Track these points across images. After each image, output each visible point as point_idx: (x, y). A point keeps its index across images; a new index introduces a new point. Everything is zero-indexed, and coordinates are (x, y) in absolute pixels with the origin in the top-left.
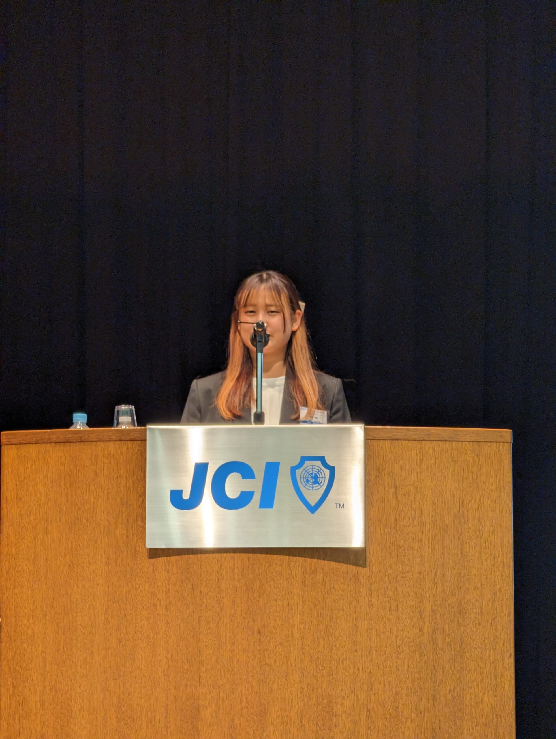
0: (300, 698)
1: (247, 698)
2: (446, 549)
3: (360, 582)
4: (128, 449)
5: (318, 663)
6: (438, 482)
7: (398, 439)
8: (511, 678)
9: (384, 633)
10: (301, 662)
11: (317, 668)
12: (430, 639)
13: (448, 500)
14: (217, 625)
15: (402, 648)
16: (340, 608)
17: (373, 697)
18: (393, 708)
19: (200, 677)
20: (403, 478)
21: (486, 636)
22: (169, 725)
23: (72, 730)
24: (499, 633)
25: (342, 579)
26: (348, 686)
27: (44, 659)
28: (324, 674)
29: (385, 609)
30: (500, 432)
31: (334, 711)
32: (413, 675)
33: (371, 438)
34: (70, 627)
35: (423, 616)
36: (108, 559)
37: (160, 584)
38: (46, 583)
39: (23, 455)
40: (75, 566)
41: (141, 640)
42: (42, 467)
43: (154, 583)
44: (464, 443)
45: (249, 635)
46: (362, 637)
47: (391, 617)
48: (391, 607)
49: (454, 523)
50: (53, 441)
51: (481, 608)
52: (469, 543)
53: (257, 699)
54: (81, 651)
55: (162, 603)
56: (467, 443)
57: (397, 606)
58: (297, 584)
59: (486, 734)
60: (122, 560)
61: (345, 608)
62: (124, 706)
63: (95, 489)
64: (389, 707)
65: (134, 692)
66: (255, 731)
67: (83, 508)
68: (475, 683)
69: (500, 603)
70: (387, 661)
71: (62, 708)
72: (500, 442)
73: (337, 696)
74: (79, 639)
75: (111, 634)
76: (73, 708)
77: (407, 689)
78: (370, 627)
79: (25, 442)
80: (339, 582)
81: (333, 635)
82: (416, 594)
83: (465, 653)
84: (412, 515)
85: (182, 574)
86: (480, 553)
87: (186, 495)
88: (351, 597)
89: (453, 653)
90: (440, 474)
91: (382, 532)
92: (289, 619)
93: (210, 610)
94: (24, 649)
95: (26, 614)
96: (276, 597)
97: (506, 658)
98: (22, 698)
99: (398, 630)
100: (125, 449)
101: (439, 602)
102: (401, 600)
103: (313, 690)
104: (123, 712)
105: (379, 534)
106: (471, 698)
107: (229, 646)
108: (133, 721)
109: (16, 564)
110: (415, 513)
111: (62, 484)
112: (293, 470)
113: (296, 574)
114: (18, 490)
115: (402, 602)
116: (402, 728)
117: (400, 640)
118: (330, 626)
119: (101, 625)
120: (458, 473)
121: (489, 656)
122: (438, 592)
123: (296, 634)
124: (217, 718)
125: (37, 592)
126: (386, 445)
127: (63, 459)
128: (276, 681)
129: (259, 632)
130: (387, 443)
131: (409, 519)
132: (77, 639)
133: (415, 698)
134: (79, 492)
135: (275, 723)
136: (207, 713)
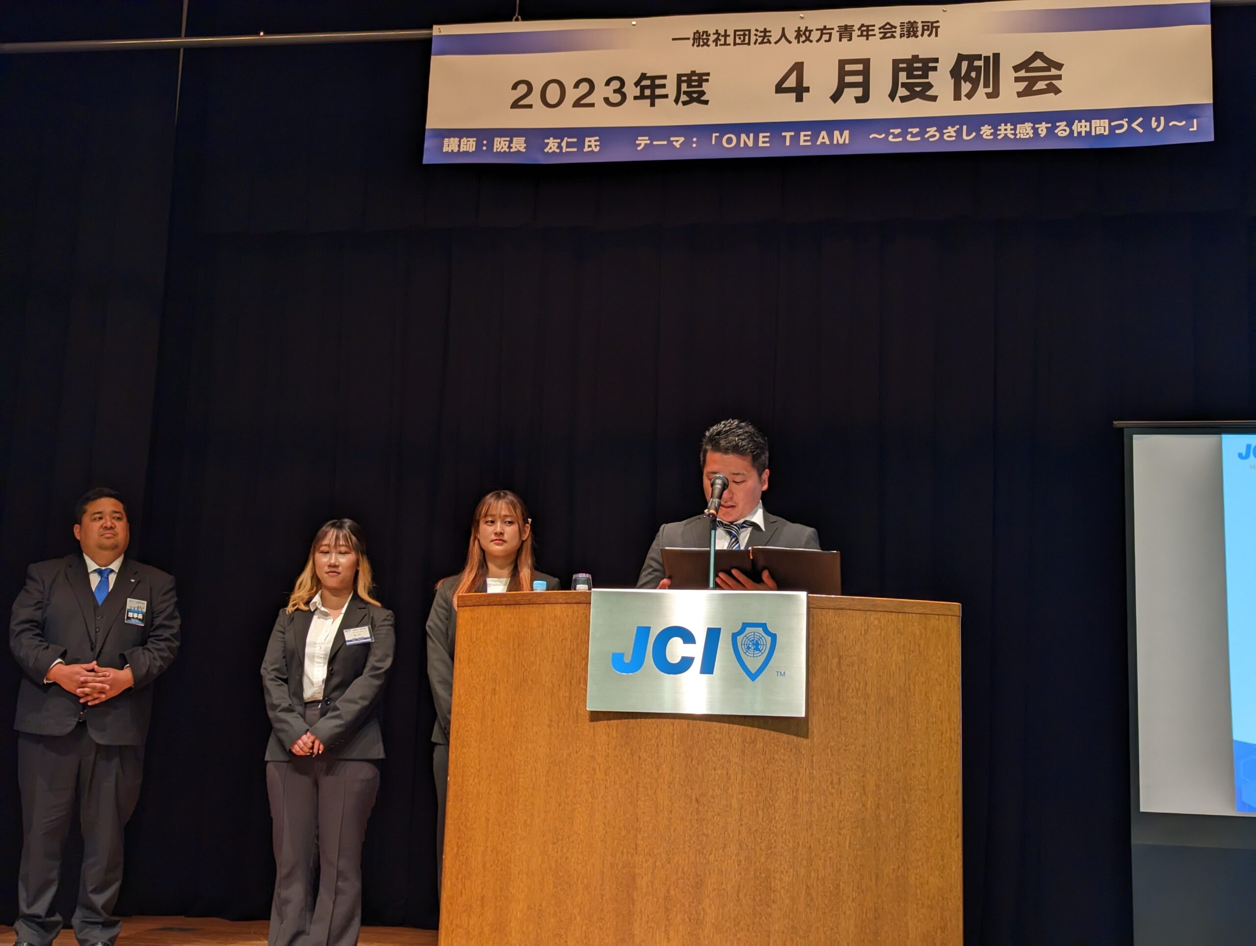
0: (737, 871)
1: (683, 869)
2: (891, 722)
3: (802, 753)
4: (573, 611)
5: (756, 835)
6: (883, 654)
7: (842, 609)
8: (959, 859)
9: (825, 807)
10: (739, 834)
11: (755, 840)
12: (874, 815)
14: (655, 793)
15: (844, 824)
16: (781, 779)
17: (812, 873)
18: (833, 885)
20: (846, 648)
21: (933, 814)
22: (604, 893)
23: (511, 893)
24: (946, 811)
25: (782, 750)
26: (787, 860)
27: (488, 820)
28: (762, 848)
29: (827, 782)
30: (949, 605)
31: (772, 886)
32: (855, 852)
33: (815, 607)
34: (512, 788)
35: (867, 791)
36: (551, 721)
37: (599, 747)
38: (492, 744)
39: (476, 616)
40: (520, 727)
41: (579, 804)
42: (492, 628)
43: (594, 747)
44: (910, 614)
45: (686, 803)
46: (803, 810)
47: (833, 791)
48: (832, 781)
49: (900, 696)
50: (504, 603)
51: (928, 784)
52: (915, 717)
53: (693, 870)
54: (522, 813)
55: (602, 767)
56: (914, 615)
57: (839, 779)
58: (736, 752)
59: (932, 916)
60: (564, 723)
61: (785, 779)
62: (561, 870)
63: (541, 651)
64: (830, 885)
65: (572, 857)
66: (691, 904)
67: (529, 670)
68: (920, 863)
69: (947, 780)
70: (829, 836)
71: (502, 870)
72: (948, 615)
73: (776, 870)
74: (520, 800)
75: (551, 797)
76: (512, 871)
77: (848, 866)
78: (811, 800)
79: (479, 604)
80: (779, 753)
81: (773, 807)
82: (859, 767)
83: (910, 831)
84: (856, 686)
85: (622, 738)
86: (927, 728)
87: (627, 659)
88: (791, 768)
89: (897, 830)
90: (886, 646)
91: (825, 703)
92: (728, 789)
93: (648, 776)
94: (469, 808)
95: (472, 773)
96: (715, 765)
97: (953, 838)
98: (465, 858)
99: (840, 804)
100: (570, 611)
101: (883, 777)
102: (843, 773)
103: (751, 863)
104: (560, 877)
105: (822, 704)
106: (916, 878)
107: (666, 814)
108: (570, 887)
109: (465, 724)
110: (859, 684)
112: (735, 636)
113: (735, 743)
114: (470, 651)
115: (844, 775)
116: (843, 907)
117: (842, 815)
118: (770, 797)
119: (542, 787)
120: (904, 645)
121: (936, 835)
122: (882, 766)
123: (735, 804)
124: (652, 887)
125: (483, 751)
126: (830, 614)
127: (513, 620)
128: (713, 852)
129: (697, 800)
130: (831, 612)
131: (853, 690)
132: (518, 801)
133: (857, 875)
134: (526, 653)
135: (711, 895)
136: (642, 883)
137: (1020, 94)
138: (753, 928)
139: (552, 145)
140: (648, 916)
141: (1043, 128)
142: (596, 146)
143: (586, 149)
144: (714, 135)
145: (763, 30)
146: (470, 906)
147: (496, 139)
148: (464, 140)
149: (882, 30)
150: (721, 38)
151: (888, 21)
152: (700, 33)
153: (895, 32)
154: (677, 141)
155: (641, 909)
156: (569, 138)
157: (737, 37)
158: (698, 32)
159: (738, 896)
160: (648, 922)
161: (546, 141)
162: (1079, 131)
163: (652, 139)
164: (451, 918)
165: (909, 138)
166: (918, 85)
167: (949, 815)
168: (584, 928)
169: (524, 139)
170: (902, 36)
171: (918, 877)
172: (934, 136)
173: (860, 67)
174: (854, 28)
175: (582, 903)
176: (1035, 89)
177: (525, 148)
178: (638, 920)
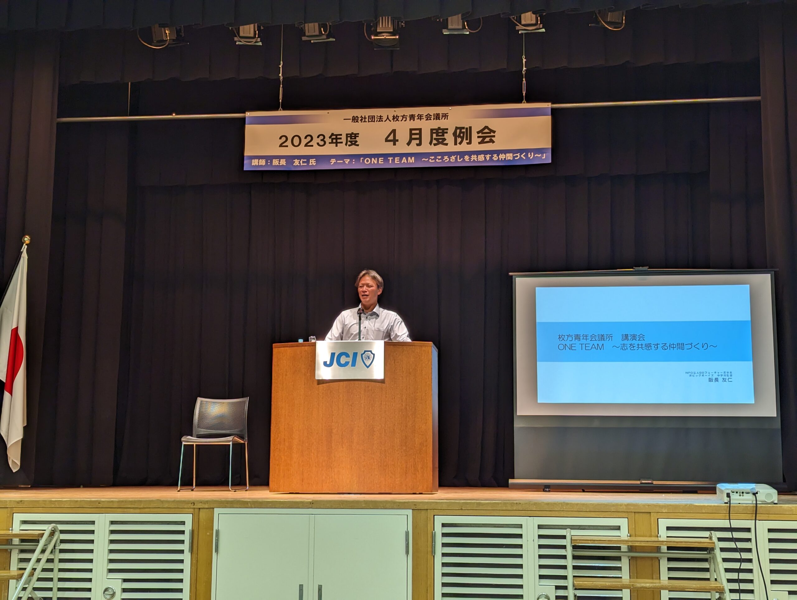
0: (364, 426)
1: (347, 426)
2: (410, 380)
3: (383, 390)
5: (369, 415)
10: (364, 415)
12: (405, 408)
13: (411, 364)
14: (338, 403)
15: (396, 411)
16: (377, 398)
19: (332, 420)
20: (397, 357)
21: (423, 407)
22: (323, 435)
23: (293, 437)
24: (428, 406)
26: (379, 422)
28: (371, 419)
29: (391, 398)
30: (429, 343)
31: (374, 430)
32: (399, 419)
33: (387, 345)
34: (293, 404)
35: (403, 401)
36: (305, 383)
37: (320, 391)
38: (286, 391)
39: (279, 351)
40: (295, 385)
41: (314, 408)
42: (285, 354)
45: (348, 406)
46: (383, 407)
47: (393, 401)
48: (393, 398)
49: (413, 372)
50: (288, 346)
51: (422, 398)
52: (418, 378)
53: (350, 426)
54: (296, 412)
55: (321, 396)
56: (418, 346)
58: (363, 390)
59: (423, 438)
60: (309, 383)
62: (309, 429)
63: (301, 361)
64: (392, 429)
65: (312, 425)
66: (349, 437)
67: (297, 367)
68: (419, 422)
70: (391, 414)
71: (290, 430)
72: (429, 346)
73: (375, 425)
74: (296, 408)
75: (305, 407)
76: (294, 430)
77: (397, 423)
78: (386, 404)
79: (280, 347)
80: (376, 390)
81: (374, 406)
82: (401, 393)
83: (416, 412)
85: (327, 387)
86: (422, 381)
87: (328, 363)
88: (380, 394)
89: (412, 412)
90: (409, 356)
92: (360, 401)
93: (336, 399)
95: (280, 401)
96: (356, 394)
97: (430, 414)
98: (278, 427)
99: (395, 405)
100: (310, 349)
101: (408, 396)
103: (368, 424)
104: (309, 431)
105: (389, 375)
107: (342, 410)
108: (312, 434)
109: (277, 385)
110: (401, 368)
111: (291, 360)
112: (362, 355)
113: (363, 387)
114: (278, 362)
115: (396, 396)
116: (396, 435)
117: (395, 408)
118: (373, 403)
119: (302, 404)
120: (414, 356)
122: (408, 393)
123: (363, 406)
124: (337, 432)
125: (283, 394)
127: (291, 352)
128: (356, 421)
131: (399, 370)
133: (400, 426)
134: (296, 362)
135: (355, 434)
136: (334, 431)
137: (479, 143)
138: (368, 443)
139: (296, 162)
141: (488, 157)
142: (314, 163)
143: (310, 164)
144: (361, 158)
145: (379, 116)
146: (281, 442)
147: (274, 160)
148: (260, 160)
149: (426, 117)
150: (363, 119)
151: (429, 113)
152: (354, 117)
153: (431, 117)
154: (347, 161)
155: (334, 439)
156: (303, 159)
157: (370, 119)
158: (354, 116)
159: (364, 434)
160: (336, 442)
161: (294, 161)
162: (502, 158)
163: (337, 160)
165: (437, 160)
166: (440, 139)
168: (317, 445)
169: (285, 160)
170: (434, 119)
172: (447, 160)
173: (418, 132)
174: (415, 116)
175: (316, 438)
176: (485, 141)
177: (286, 163)
178: (333, 442)
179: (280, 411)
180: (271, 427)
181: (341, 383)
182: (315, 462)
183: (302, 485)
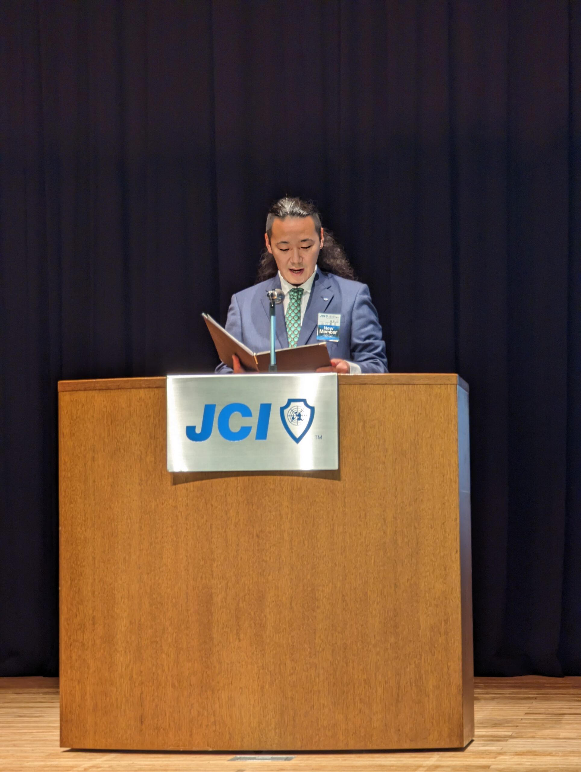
0: (290, 586)
1: (248, 587)
2: (404, 470)
3: (336, 496)
4: (154, 394)
5: (303, 559)
6: (397, 417)
7: (365, 384)
8: (457, 569)
9: (355, 536)
10: (290, 559)
11: (302, 563)
12: (392, 540)
13: (406, 431)
14: (225, 531)
15: (370, 547)
16: (321, 517)
17: (347, 586)
18: (362, 593)
19: (212, 571)
20: (369, 414)
21: (437, 536)
22: (189, 609)
23: (116, 613)
24: (447, 535)
25: (322, 495)
26: (327, 577)
27: (94, 558)
28: (308, 568)
29: (356, 517)
30: (448, 376)
31: (316, 597)
32: (379, 568)
33: (344, 383)
34: (112, 533)
35: (387, 522)
36: (141, 480)
37: (180, 499)
38: (94, 500)
39: (75, 399)
40: (116, 486)
41: (167, 542)
42: (89, 409)
43: (176, 499)
44: (418, 386)
45: (250, 538)
46: (338, 539)
47: (361, 523)
48: (360, 515)
49: (411, 449)
50: (97, 388)
51: (433, 515)
52: (423, 464)
53: (256, 588)
54: (121, 552)
55: (183, 514)
56: (421, 385)
57: (366, 514)
58: (286, 499)
59: (437, 613)
60: (151, 481)
61: (324, 516)
62: (154, 594)
63: (130, 426)
64: (360, 593)
65: (162, 583)
66: (255, 613)
67: (121, 440)
68: (428, 574)
69: (448, 511)
70: (358, 557)
71: (107, 596)
72: (448, 384)
73: (319, 585)
74: (120, 542)
75: (144, 539)
76: (116, 596)
77: (374, 579)
78: (344, 531)
79: (76, 389)
81: (315, 538)
82: (381, 505)
83: (420, 550)
84: (377, 443)
85: (198, 491)
86: (432, 472)
87: (198, 431)
88: (329, 507)
89: (410, 550)
90: (399, 411)
91: (353, 457)
92: (281, 525)
93: (219, 519)
94: (79, 550)
95: (79, 523)
96: (270, 508)
97: (453, 554)
98: (78, 588)
99: (367, 533)
100: (152, 394)
101: (399, 511)
102: (368, 510)
103: (300, 580)
104: (154, 599)
105: (351, 458)
106: (425, 585)
107: (234, 547)
108: (162, 606)
109: (71, 485)
110: (379, 441)
111: (105, 422)
112: (282, 410)
113: (286, 491)
114: (71, 427)
116: (370, 609)
117: (368, 541)
118: (313, 531)
119: (136, 532)
120: (414, 410)
121: (440, 552)
122: (398, 503)
123: (286, 537)
124: (225, 602)
125: (88, 506)
126: (356, 388)
127: (105, 402)
128: (271, 574)
129: (257, 536)
130: (357, 387)
131: (375, 446)
132: (118, 542)
133: (380, 585)
134: (118, 428)
135: (270, 606)
136: (218, 599)
138: (303, 628)
140: (223, 623)
146: (84, 625)
155: (217, 619)
159: (291, 605)
160: (223, 628)
164: (69, 634)
167: (450, 537)
168: (174, 635)
171: (426, 584)
175: (172, 617)
178: (216, 627)
179: (79, 548)
180: (60, 588)
181: (232, 480)
182: (172, 676)
183: (141, 731)
